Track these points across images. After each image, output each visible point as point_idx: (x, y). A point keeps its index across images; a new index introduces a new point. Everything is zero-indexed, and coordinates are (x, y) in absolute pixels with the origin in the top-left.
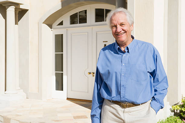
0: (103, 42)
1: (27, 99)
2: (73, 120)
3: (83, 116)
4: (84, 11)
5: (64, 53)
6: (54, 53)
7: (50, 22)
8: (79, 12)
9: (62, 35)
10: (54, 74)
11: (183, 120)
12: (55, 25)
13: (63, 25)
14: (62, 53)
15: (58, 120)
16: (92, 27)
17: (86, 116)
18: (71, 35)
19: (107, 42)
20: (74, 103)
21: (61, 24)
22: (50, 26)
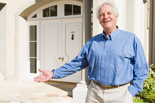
0: (71, 32)
1: (5, 81)
2: (46, 98)
3: (55, 95)
4: (54, 6)
5: (38, 41)
6: (29, 41)
7: (25, 15)
8: (51, 7)
9: (36, 26)
10: (29, 59)
11: (137, 97)
12: (30, 17)
13: (36, 17)
14: (36, 41)
15: (34, 98)
16: (62, 19)
17: (57, 95)
18: (44, 26)
19: (74, 32)
20: (46, 84)
21: (35, 16)
22: (26, 18)
